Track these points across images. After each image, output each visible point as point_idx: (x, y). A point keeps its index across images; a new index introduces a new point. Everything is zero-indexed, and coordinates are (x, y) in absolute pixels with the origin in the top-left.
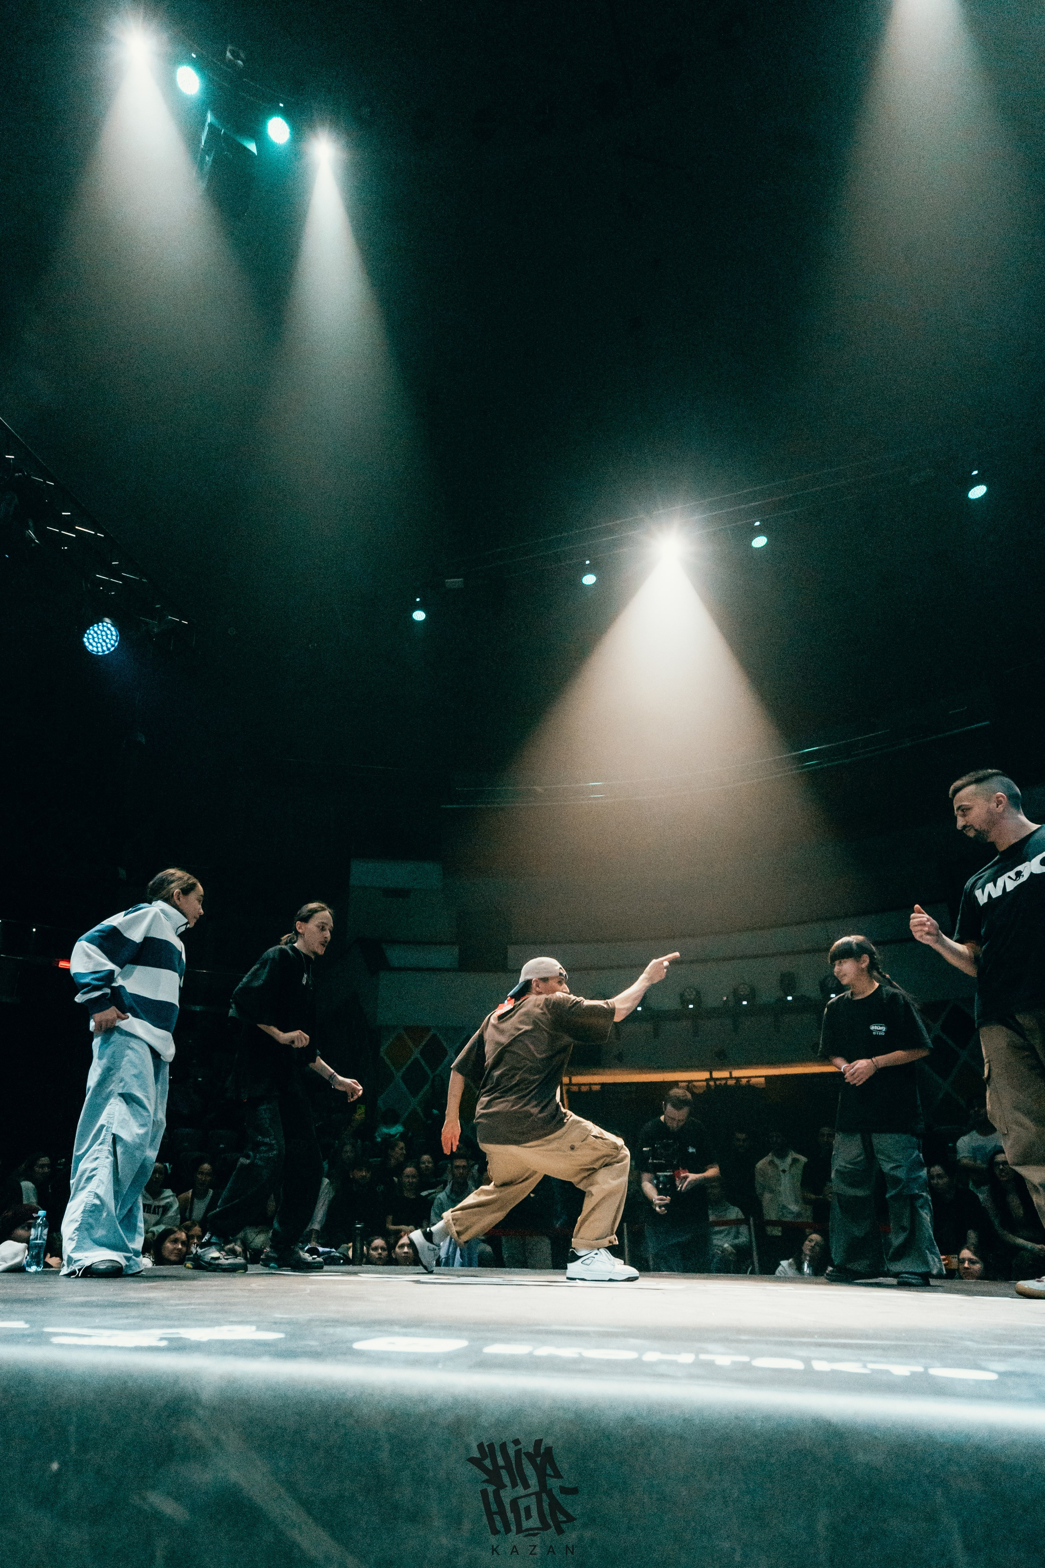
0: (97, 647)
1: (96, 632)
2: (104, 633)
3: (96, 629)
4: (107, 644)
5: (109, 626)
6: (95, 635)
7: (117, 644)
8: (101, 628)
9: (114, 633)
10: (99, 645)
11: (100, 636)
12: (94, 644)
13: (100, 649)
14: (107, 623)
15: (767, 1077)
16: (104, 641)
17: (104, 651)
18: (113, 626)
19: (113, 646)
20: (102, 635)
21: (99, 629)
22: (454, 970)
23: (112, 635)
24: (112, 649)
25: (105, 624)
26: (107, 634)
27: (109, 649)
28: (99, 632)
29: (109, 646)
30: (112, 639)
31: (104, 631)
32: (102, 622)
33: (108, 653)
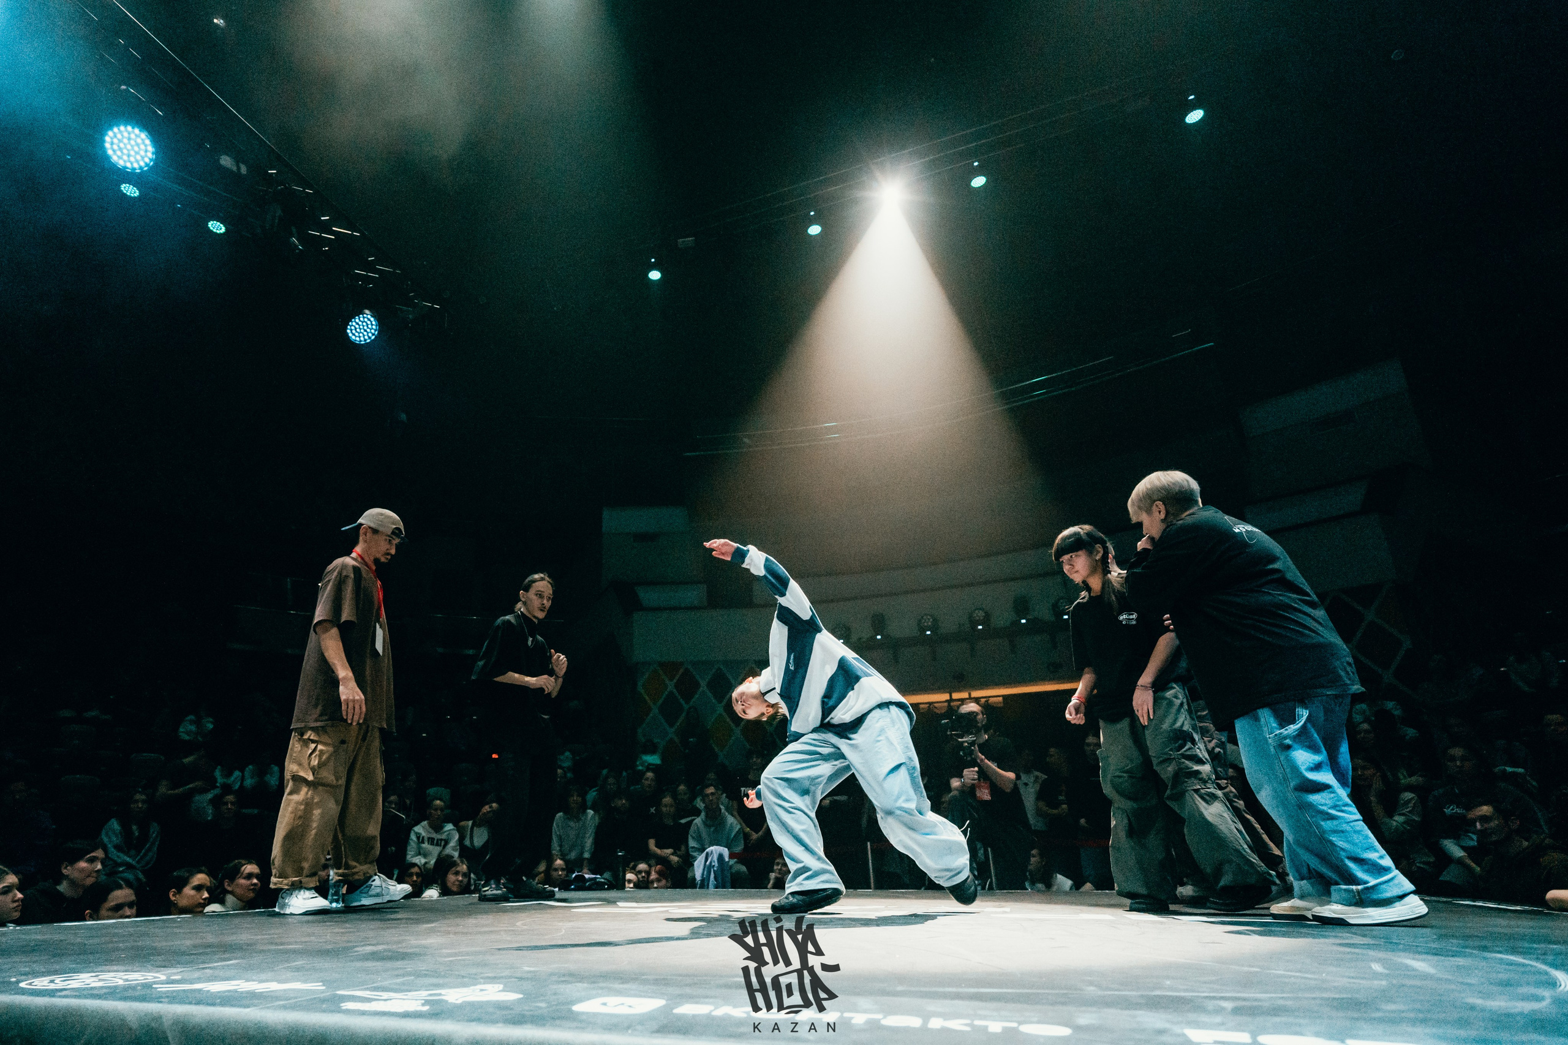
0: (360, 337)
1: (357, 324)
2: (364, 324)
3: (357, 320)
4: (368, 333)
5: (369, 317)
6: (357, 326)
7: (376, 333)
8: (362, 319)
9: (374, 323)
10: (361, 335)
11: (361, 327)
12: (357, 334)
13: (362, 339)
14: (367, 314)
15: (1005, 697)
16: (365, 331)
17: (365, 340)
18: (372, 316)
19: (373, 334)
20: (363, 326)
21: (360, 321)
22: (704, 608)
23: (372, 325)
24: (373, 337)
25: (365, 315)
26: (367, 325)
27: (370, 338)
28: (360, 323)
29: (370, 335)
30: (372, 329)
31: (364, 322)
32: (363, 314)
33: (369, 342)
